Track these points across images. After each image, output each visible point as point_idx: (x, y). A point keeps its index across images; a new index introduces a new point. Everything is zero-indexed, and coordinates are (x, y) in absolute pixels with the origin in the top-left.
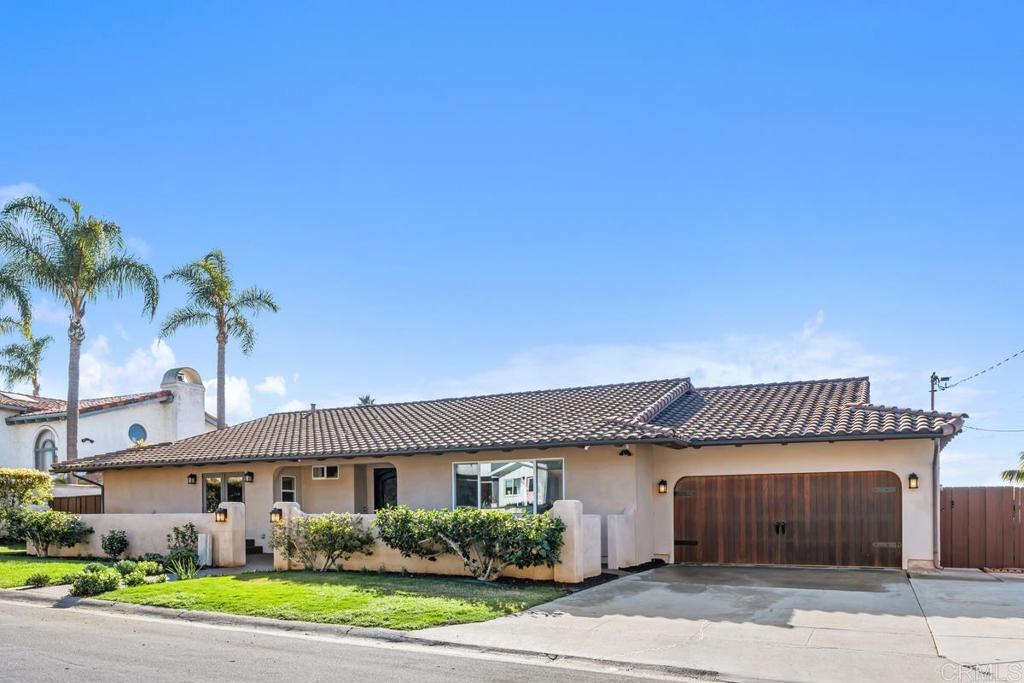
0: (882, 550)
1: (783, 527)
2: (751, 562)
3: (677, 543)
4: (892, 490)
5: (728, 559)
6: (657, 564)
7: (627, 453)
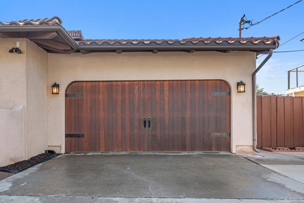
0: (217, 138)
1: (149, 122)
2: (126, 150)
3: (67, 136)
4: (224, 94)
5: (107, 150)
6: (50, 154)
7: (17, 51)
